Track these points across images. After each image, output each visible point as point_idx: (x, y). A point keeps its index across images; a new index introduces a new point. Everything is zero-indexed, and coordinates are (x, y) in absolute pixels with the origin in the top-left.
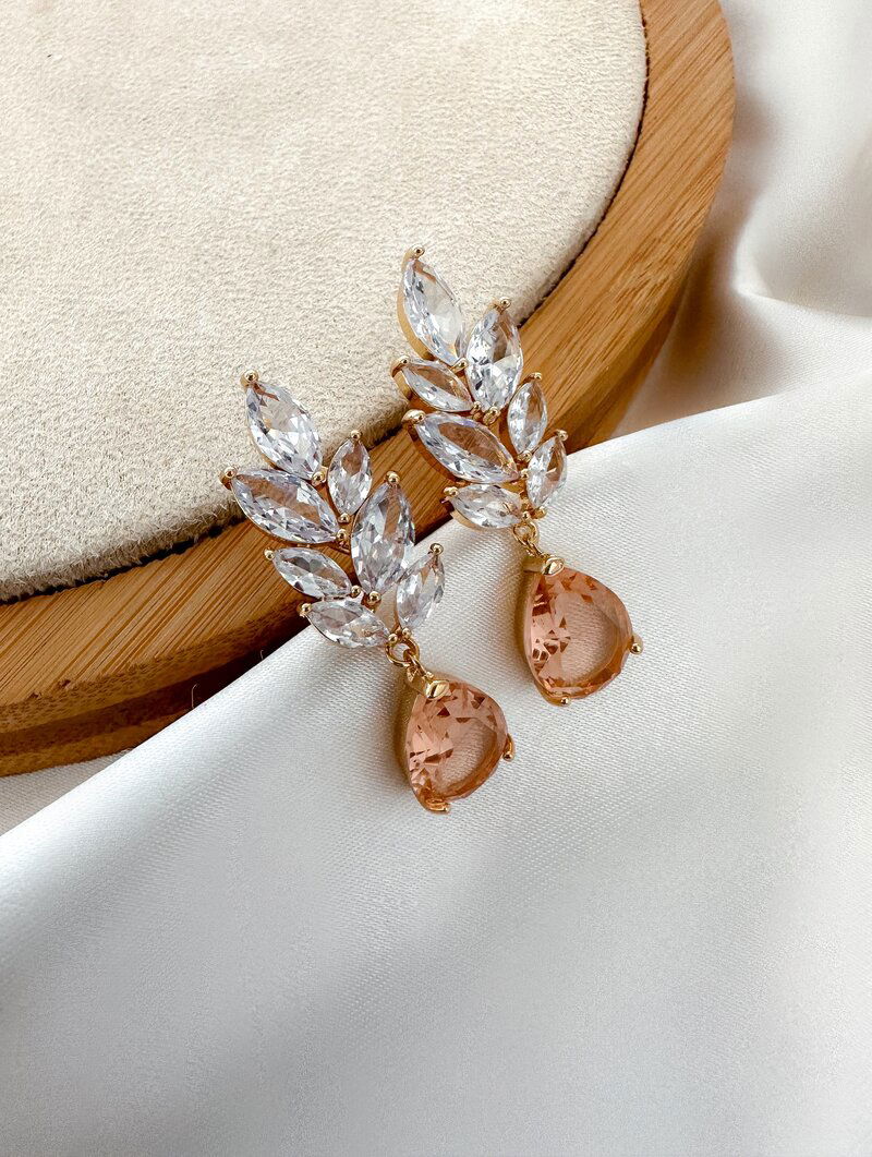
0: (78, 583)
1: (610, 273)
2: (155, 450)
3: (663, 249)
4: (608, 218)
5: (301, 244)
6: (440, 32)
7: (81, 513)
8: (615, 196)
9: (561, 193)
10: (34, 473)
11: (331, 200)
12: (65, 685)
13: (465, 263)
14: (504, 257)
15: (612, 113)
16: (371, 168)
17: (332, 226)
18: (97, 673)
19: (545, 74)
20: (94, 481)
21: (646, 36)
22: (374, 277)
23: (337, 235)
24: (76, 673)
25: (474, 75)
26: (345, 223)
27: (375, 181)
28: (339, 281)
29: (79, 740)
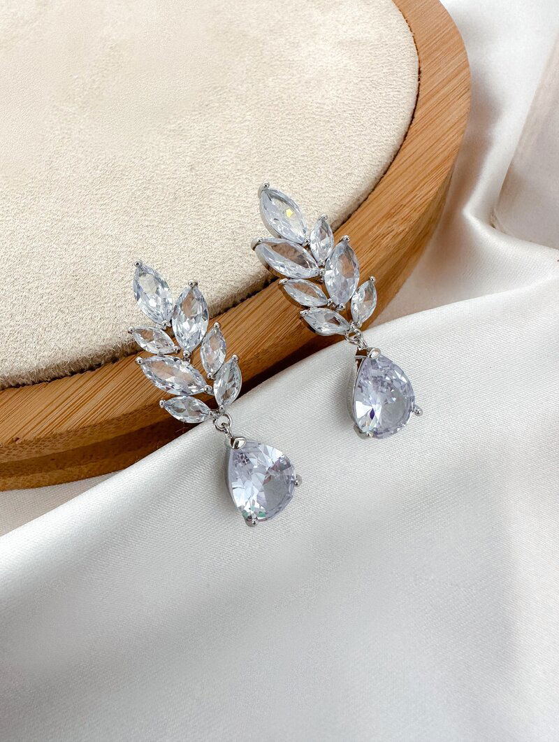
0: (34, 383)
3: (407, 210)
4: (376, 190)
5: (191, 196)
6: (295, 72)
7: (40, 343)
9: (349, 173)
11: (214, 170)
12: (16, 441)
15: (388, 127)
16: (240, 153)
17: (211, 186)
18: (34, 435)
19: (353, 101)
20: (50, 325)
21: (419, 80)
22: (230, 217)
23: (213, 191)
25: (310, 99)
26: (219, 184)
27: (241, 160)
28: (208, 218)
29: (28, 475)
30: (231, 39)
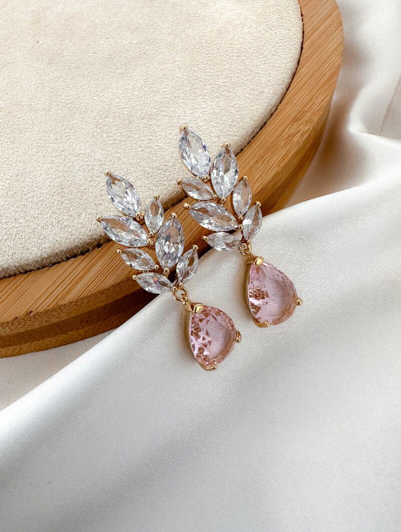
0: (38, 269)
1: (283, 127)
2: (73, 210)
4: (282, 103)
5: (142, 119)
6: (208, 24)
7: (41, 238)
8: (286, 93)
9: (261, 92)
10: (22, 221)
11: (157, 99)
12: (30, 313)
13: (215, 125)
14: (233, 122)
15: (285, 56)
17: (156, 110)
18: (44, 308)
19: (255, 40)
20: (46, 224)
21: (303, 21)
23: (159, 114)
24: (35, 308)
25: (223, 42)
26: (162, 109)
27: (177, 90)
28: (158, 134)
29: (39, 340)
30: (156, 5)
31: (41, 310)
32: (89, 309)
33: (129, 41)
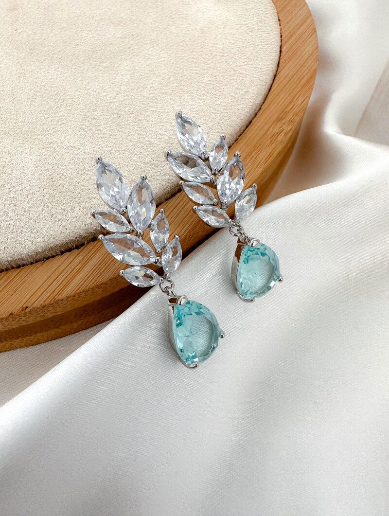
0: (32, 263)
1: (267, 126)
2: (66, 203)
4: (266, 103)
5: (131, 114)
6: (191, 22)
7: (33, 232)
8: (268, 93)
9: (245, 92)
11: (145, 94)
12: (26, 309)
14: (221, 119)
15: (267, 58)
16: (162, 80)
17: (144, 106)
18: (40, 303)
19: (237, 41)
20: (39, 217)
21: (280, 25)
22: (164, 128)
23: (147, 109)
24: (31, 303)
25: (206, 41)
26: (151, 104)
27: (164, 86)
28: (148, 130)
29: (31, 336)
31: (37, 304)
32: (85, 303)
33: (112, 34)
